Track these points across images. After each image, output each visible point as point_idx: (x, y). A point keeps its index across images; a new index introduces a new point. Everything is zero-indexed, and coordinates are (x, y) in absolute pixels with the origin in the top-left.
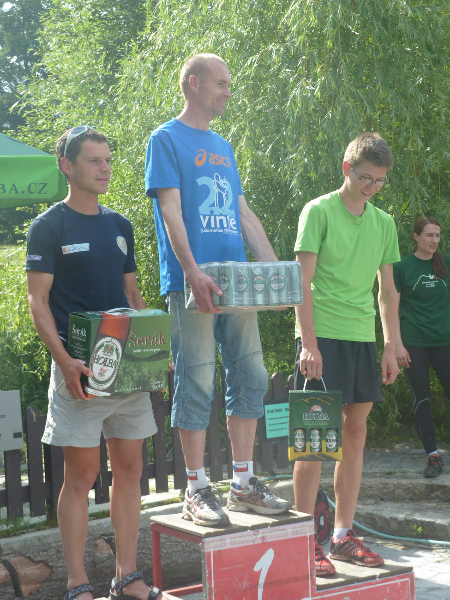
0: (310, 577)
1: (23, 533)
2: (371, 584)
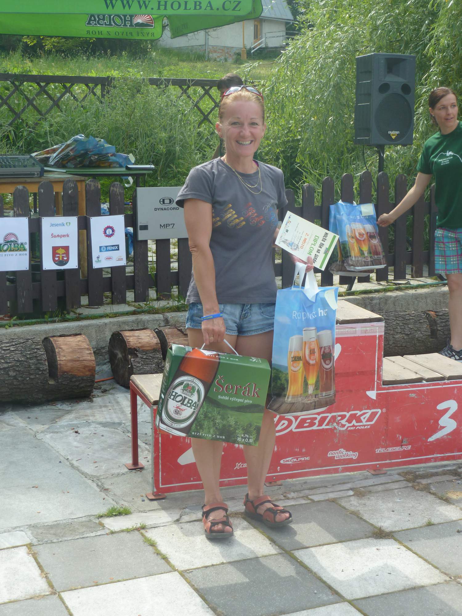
2: (438, 384)
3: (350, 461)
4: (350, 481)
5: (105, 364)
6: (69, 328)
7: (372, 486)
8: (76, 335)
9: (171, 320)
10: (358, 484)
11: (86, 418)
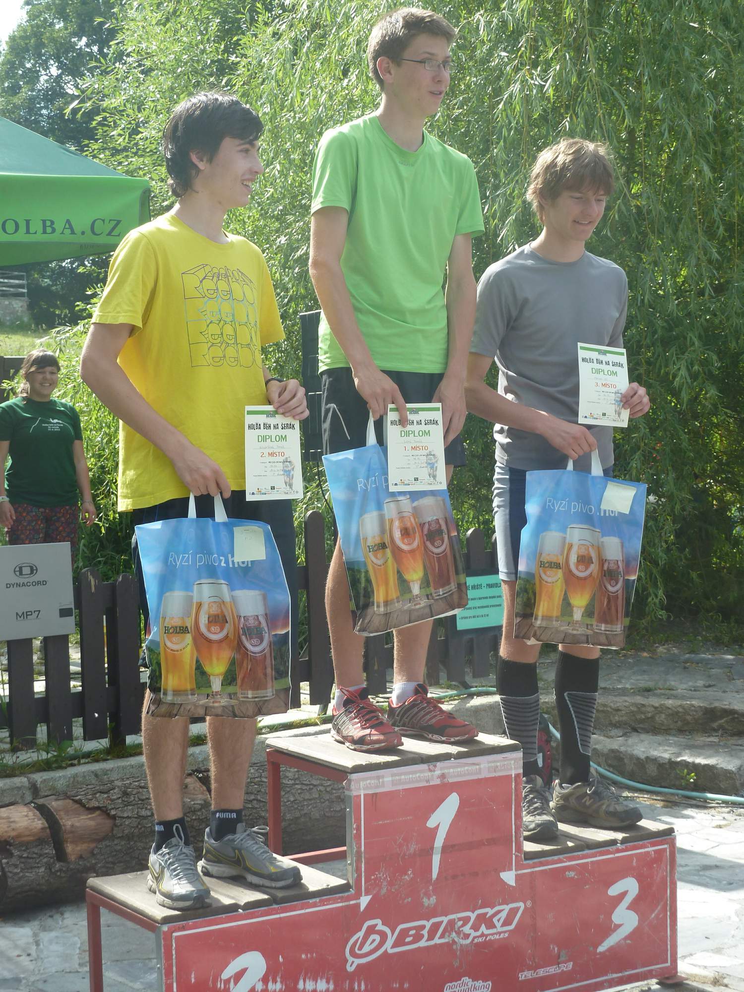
0: (514, 840)
1: (73, 765)
2: (609, 853)
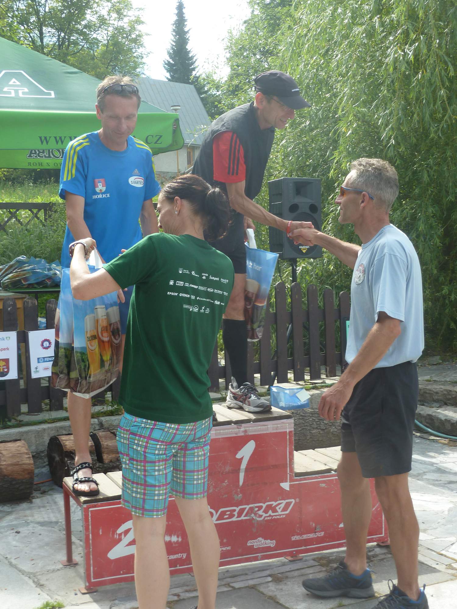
0: (288, 466)
3: (269, 549)
4: (268, 568)
5: (44, 467)
6: (10, 435)
7: (289, 571)
8: (16, 440)
9: (105, 423)
10: (276, 571)
11: (25, 518)
